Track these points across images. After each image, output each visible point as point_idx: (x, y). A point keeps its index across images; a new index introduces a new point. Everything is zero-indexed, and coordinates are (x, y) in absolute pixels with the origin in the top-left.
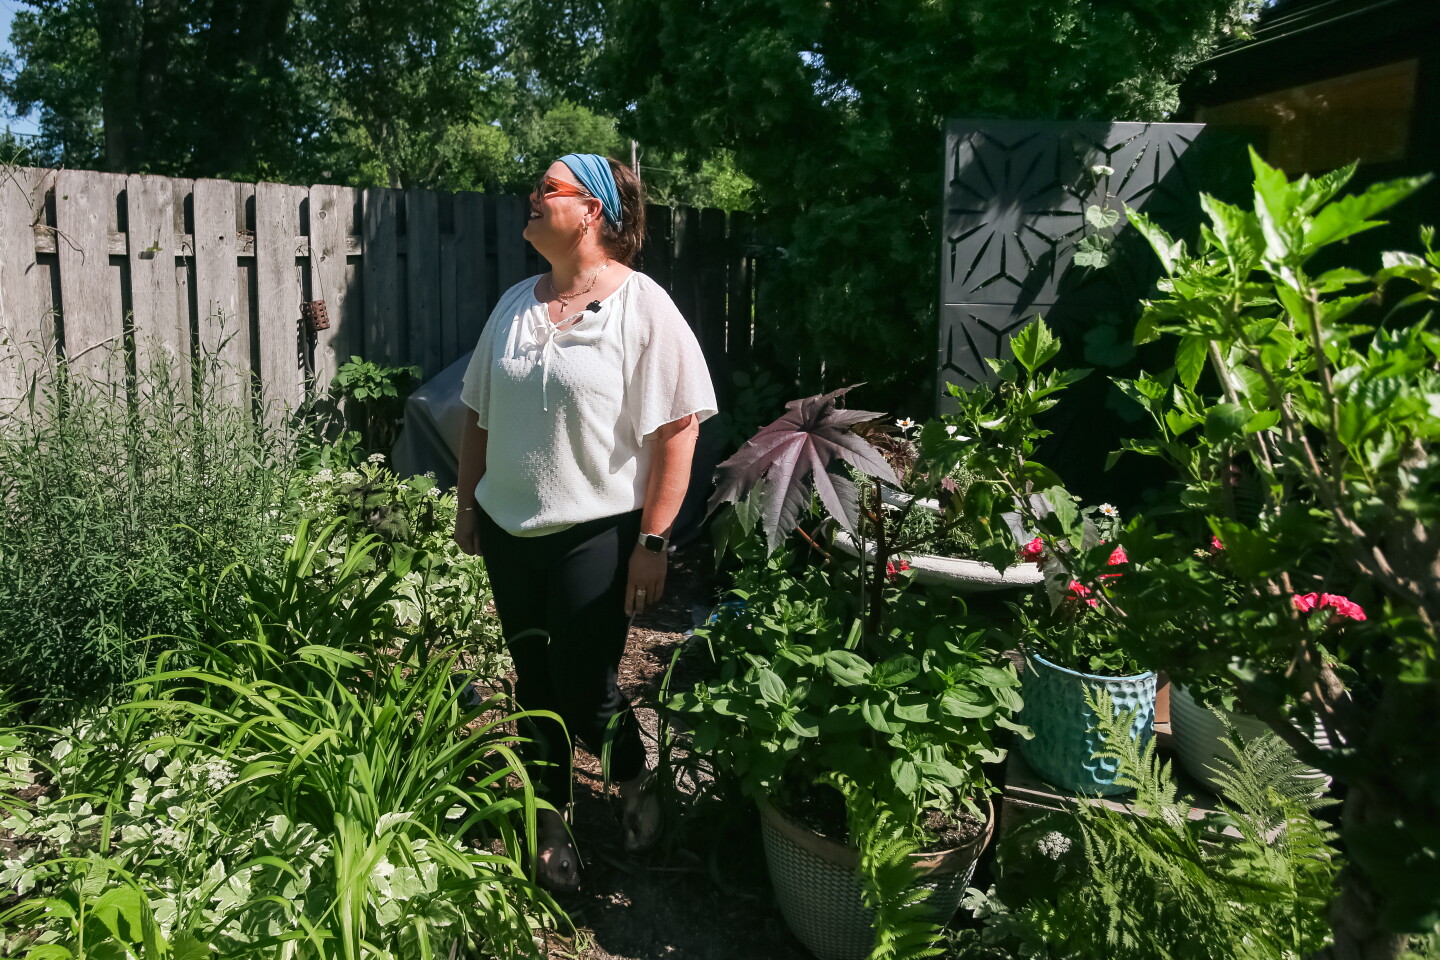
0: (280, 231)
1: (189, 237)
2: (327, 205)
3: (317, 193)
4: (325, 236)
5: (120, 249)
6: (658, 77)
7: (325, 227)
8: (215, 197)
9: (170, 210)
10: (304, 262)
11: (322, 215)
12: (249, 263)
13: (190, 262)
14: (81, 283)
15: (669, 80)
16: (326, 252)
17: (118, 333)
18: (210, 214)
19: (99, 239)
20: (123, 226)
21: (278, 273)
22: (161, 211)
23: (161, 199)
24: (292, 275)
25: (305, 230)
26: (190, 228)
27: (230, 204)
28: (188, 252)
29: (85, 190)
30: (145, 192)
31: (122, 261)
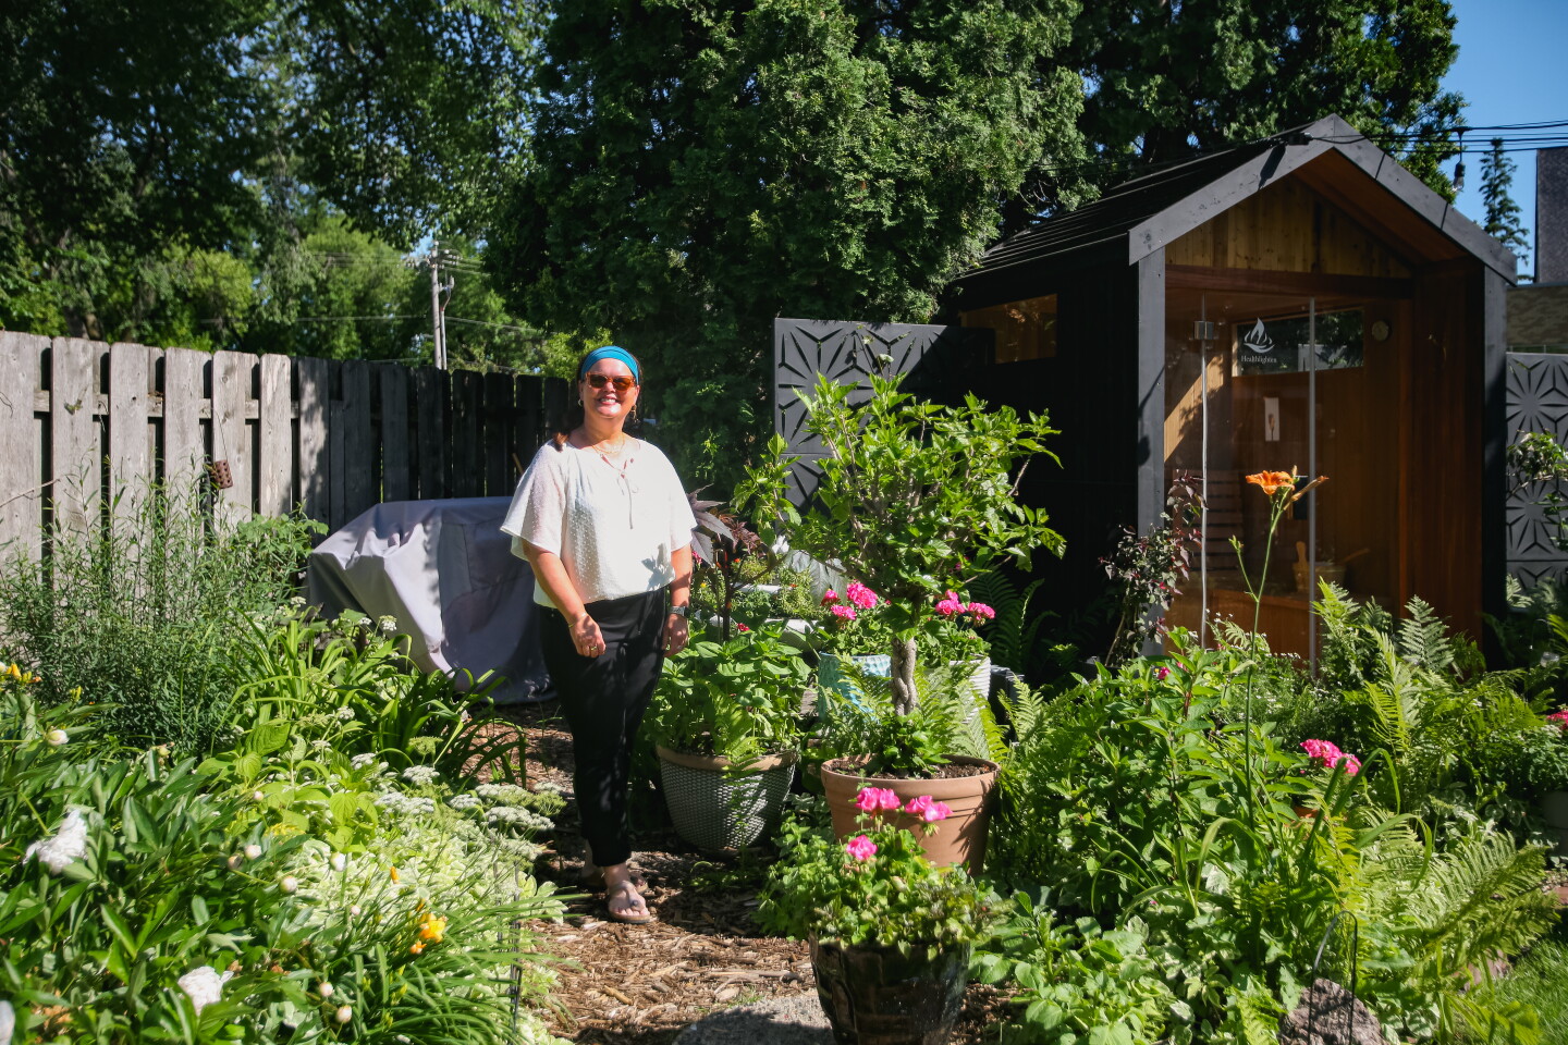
0: (186, 394)
1: (105, 397)
2: (229, 371)
3: (221, 359)
4: (226, 400)
5: (44, 406)
6: (547, 269)
7: (227, 391)
8: (130, 360)
9: (89, 371)
10: (207, 424)
11: (225, 379)
12: (159, 423)
13: (105, 421)
14: (9, 436)
15: (557, 272)
16: (227, 415)
17: (38, 486)
18: (125, 376)
19: (26, 396)
20: (47, 383)
21: (183, 433)
22: (82, 372)
23: (82, 361)
24: (196, 434)
25: (208, 393)
26: (105, 388)
27: (143, 366)
28: (103, 411)
29: (17, 350)
30: (68, 353)
31: (46, 418)
